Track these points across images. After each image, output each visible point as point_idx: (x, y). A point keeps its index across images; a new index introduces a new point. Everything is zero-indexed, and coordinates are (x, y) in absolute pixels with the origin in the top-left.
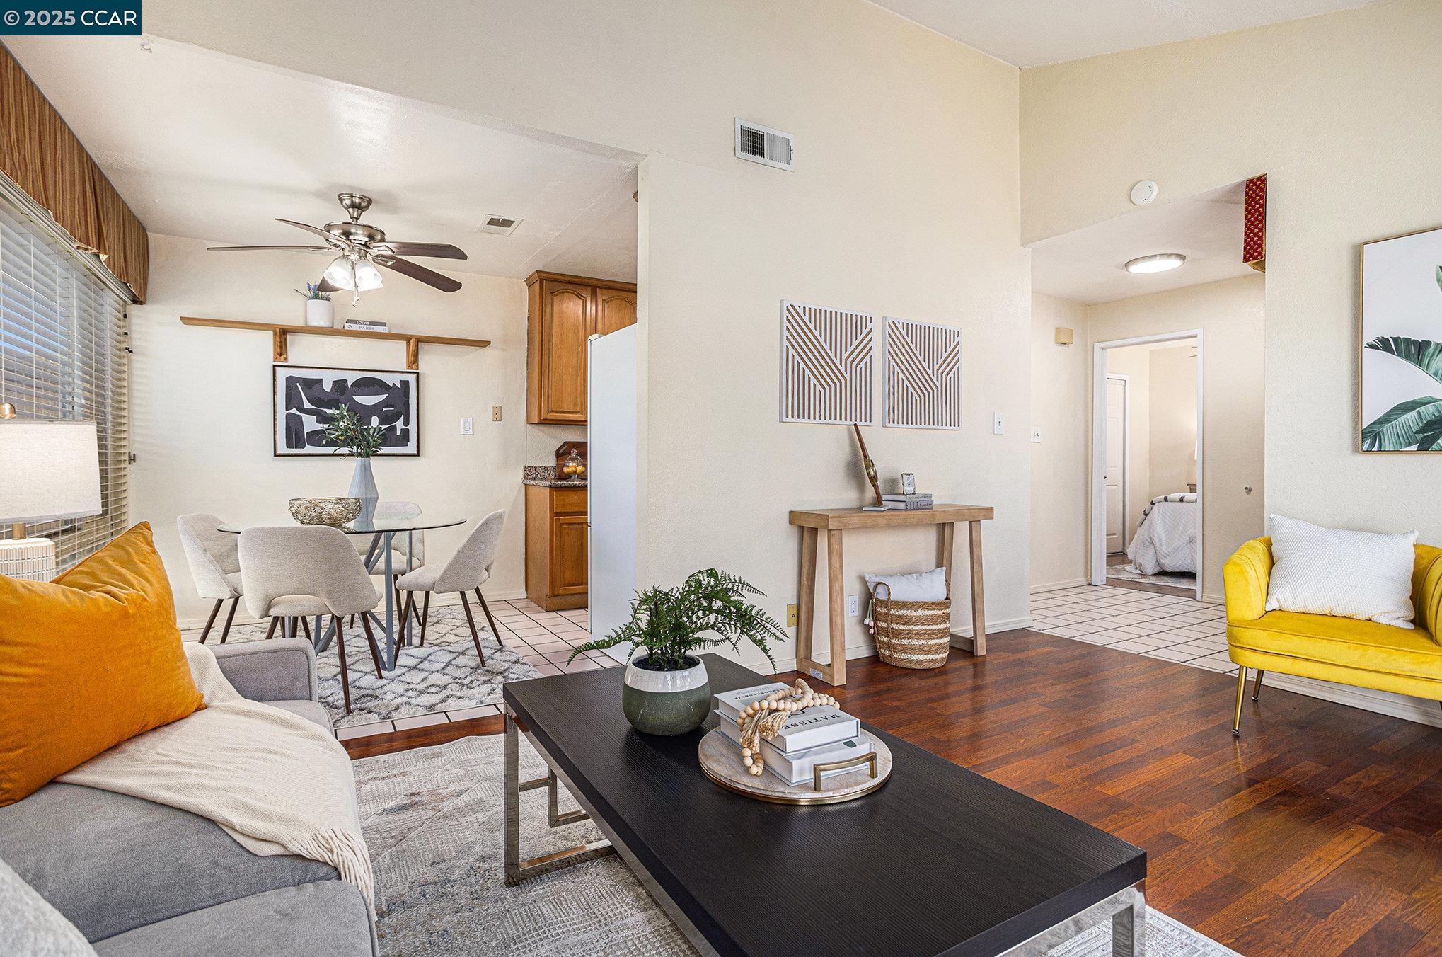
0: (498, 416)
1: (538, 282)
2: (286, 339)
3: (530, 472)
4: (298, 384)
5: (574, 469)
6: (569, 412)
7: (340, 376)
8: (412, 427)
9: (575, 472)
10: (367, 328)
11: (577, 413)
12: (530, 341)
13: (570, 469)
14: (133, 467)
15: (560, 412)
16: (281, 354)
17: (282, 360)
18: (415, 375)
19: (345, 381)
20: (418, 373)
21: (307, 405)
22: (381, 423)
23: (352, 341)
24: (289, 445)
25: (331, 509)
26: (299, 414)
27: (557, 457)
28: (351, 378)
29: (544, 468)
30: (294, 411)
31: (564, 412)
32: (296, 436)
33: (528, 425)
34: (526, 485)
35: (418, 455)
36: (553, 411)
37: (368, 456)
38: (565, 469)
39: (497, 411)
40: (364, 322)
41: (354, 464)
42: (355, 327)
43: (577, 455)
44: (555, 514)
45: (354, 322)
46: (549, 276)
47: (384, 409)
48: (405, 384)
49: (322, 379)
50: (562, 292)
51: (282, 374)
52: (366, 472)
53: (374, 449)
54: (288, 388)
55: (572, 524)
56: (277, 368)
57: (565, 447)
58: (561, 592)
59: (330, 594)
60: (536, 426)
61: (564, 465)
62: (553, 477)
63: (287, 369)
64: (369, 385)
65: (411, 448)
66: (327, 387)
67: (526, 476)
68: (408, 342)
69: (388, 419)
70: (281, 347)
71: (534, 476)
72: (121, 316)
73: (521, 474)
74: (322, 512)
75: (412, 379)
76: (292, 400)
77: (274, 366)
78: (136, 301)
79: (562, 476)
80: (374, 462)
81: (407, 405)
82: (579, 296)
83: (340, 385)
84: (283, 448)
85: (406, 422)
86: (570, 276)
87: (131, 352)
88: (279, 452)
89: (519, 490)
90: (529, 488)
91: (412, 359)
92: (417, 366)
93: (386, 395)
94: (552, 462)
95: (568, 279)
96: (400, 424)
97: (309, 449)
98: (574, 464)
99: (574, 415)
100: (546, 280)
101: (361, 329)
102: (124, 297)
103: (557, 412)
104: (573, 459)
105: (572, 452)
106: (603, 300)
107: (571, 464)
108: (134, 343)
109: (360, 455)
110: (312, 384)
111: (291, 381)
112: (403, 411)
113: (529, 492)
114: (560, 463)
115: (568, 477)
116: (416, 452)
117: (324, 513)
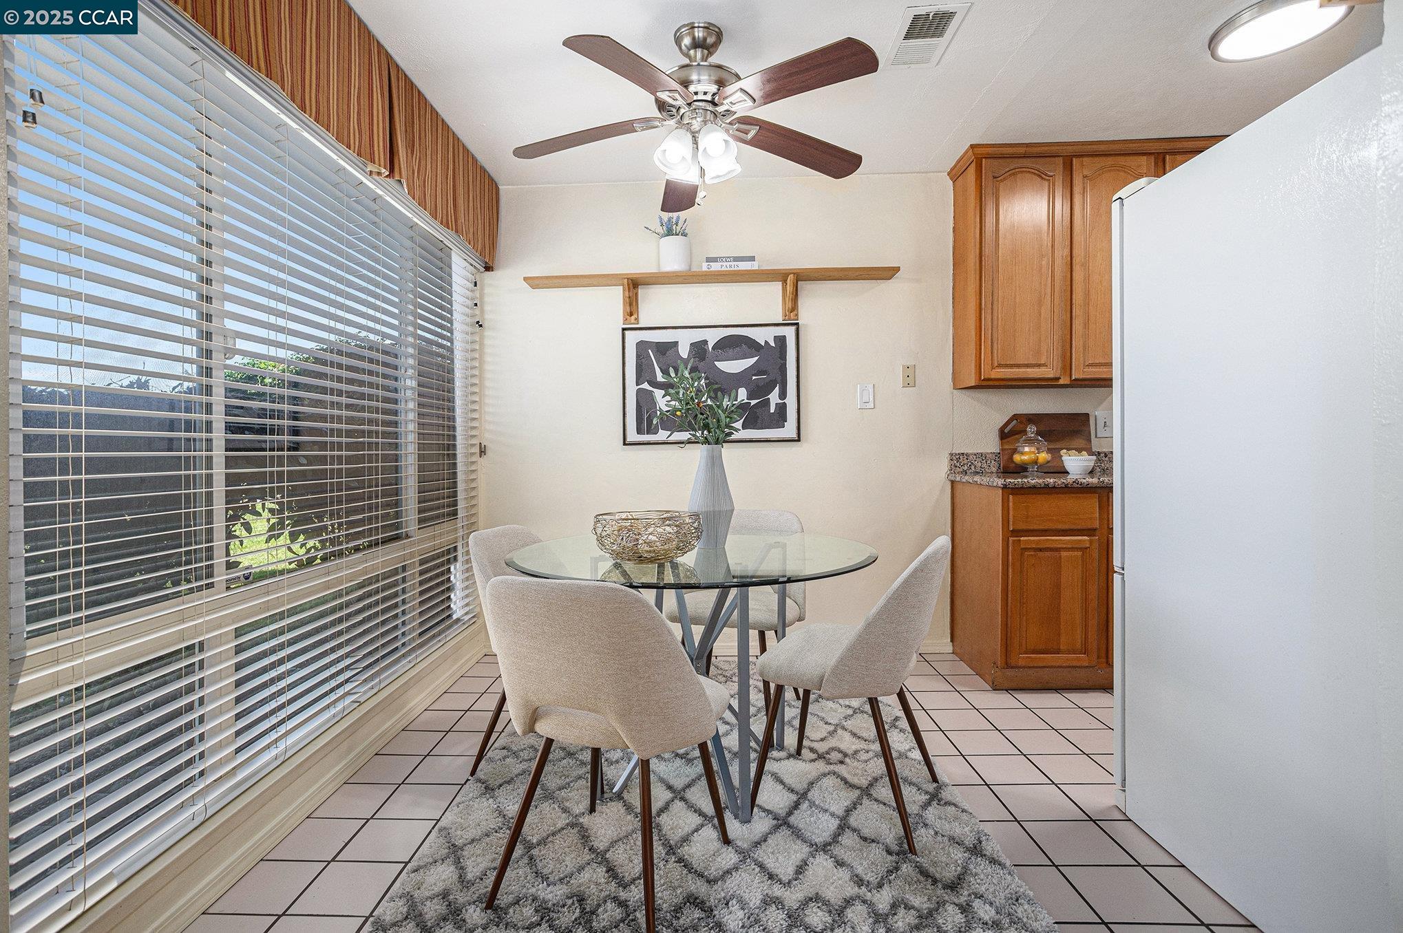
0: (910, 379)
1: (973, 165)
2: (637, 294)
3: (960, 462)
4: (650, 351)
5: (1033, 456)
6: (1027, 366)
7: (698, 335)
8: (791, 401)
9: (1035, 462)
10: (730, 266)
11: (1039, 366)
12: (958, 262)
13: (1025, 458)
14: (483, 461)
15: (1012, 366)
16: (631, 314)
17: (633, 321)
18: (794, 328)
19: (705, 342)
20: (797, 324)
21: (660, 377)
22: (750, 397)
23: (714, 288)
24: (639, 431)
25: (652, 537)
26: (651, 389)
27: (1001, 440)
28: (712, 337)
29: (981, 456)
30: (646, 386)
31: (1018, 366)
32: (647, 419)
33: (955, 391)
34: (953, 482)
35: (799, 440)
36: (1000, 366)
37: (717, 442)
38: (1018, 458)
39: (909, 372)
40: (727, 259)
41: (697, 455)
42: (716, 267)
43: (1038, 433)
44: (1012, 533)
45: (715, 260)
46: (990, 150)
47: (754, 378)
48: (781, 341)
49: (678, 342)
50: (1014, 174)
51: (633, 338)
52: (715, 466)
53: (727, 430)
54: (638, 356)
55: (1040, 550)
56: (626, 332)
57: (1015, 422)
58: (1021, 663)
59: (623, 716)
60: (967, 392)
61: (1015, 451)
62: (994, 470)
63: (638, 332)
64: (734, 345)
65: (789, 430)
66: (684, 352)
67: (953, 468)
68: (785, 281)
69: (759, 391)
70: (631, 305)
71: (966, 468)
72: (472, 285)
73: (944, 466)
74: (637, 540)
75: (789, 332)
76: (643, 371)
77: (624, 329)
78: (488, 268)
79: (1011, 469)
80: (728, 452)
81: (783, 370)
82: (1041, 175)
83: (699, 348)
84: (633, 436)
85: (783, 395)
86: (1027, 145)
87: (481, 326)
88: (629, 439)
89: (943, 491)
90: (959, 487)
91: (789, 305)
92: (797, 315)
93: (757, 358)
94: (991, 445)
95: (1022, 150)
96: (774, 398)
97: (662, 435)
98: (1033, 449)
99: (1036, 370)
100: (985, 158)
101: (724, 269)
102: (474, 263)
103: (1007, 366)
104: (1030, 442)
105: (1028, 429)
106: (1085, 177)
107: (1027, 449)
108: (486, 316)
109: (706, 441)
110: (666, 349)
111: (642, 346)
112: (779, 379)
113: (957, 493)
114: (1006, 447)
115: (1021, 469)
116: (795, 436)
117: (640, 542)
